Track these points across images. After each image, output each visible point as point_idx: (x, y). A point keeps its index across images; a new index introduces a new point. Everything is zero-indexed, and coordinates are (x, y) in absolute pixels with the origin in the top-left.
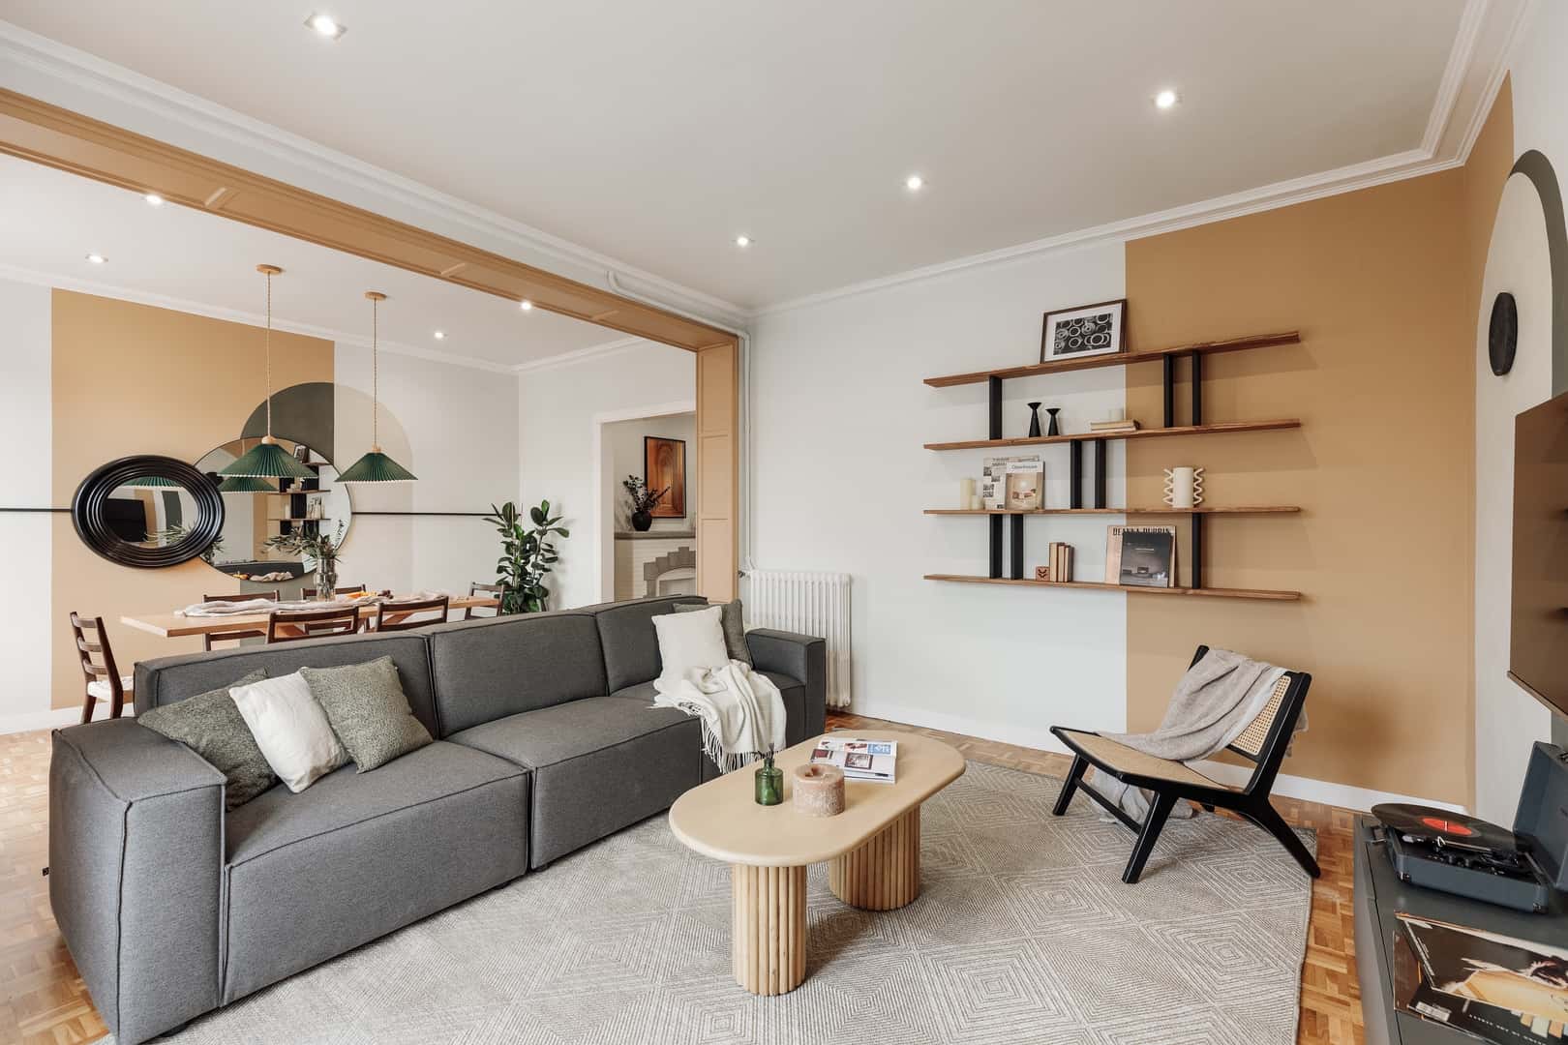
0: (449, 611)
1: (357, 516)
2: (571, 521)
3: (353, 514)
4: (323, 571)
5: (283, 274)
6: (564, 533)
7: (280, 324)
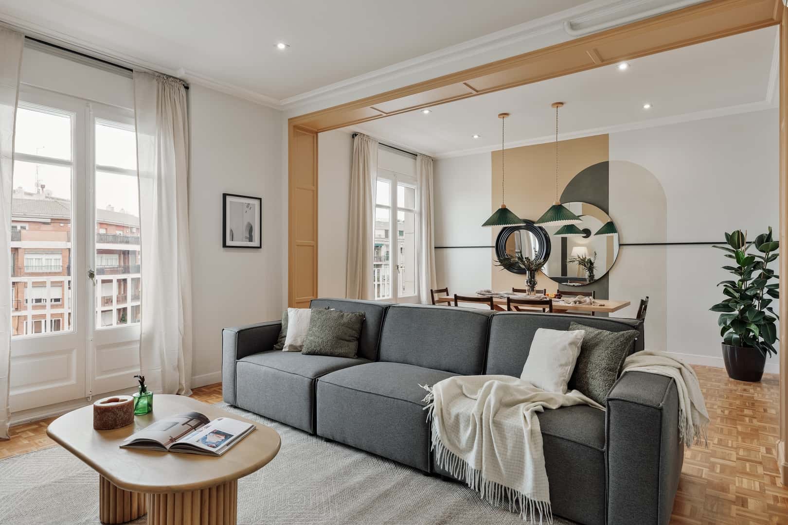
3: (621, 245)
5: (510, 116)
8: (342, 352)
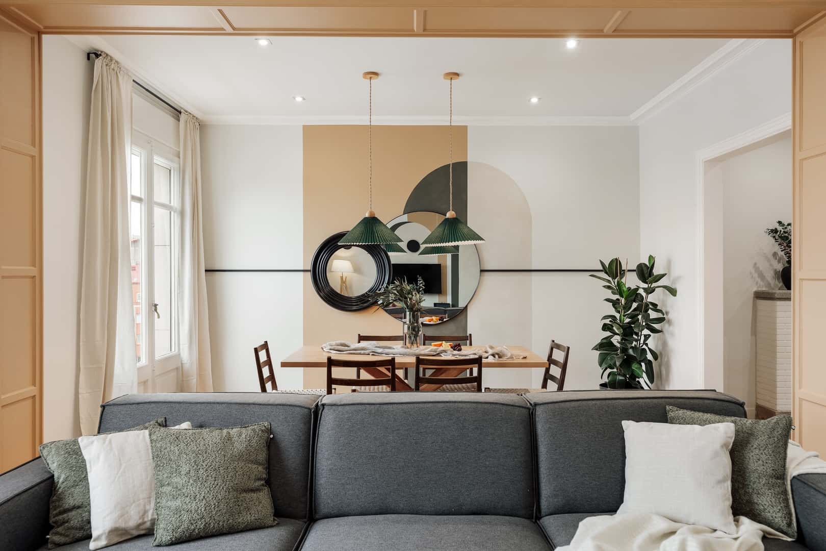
0: (483, 369)
1: (486, 273)
2: (678, 278)
3: (482, 271)
4: (410, 322)
5: (380, 77)
6: (673, 292)
7: (379, 120)
8: (253, 518)
